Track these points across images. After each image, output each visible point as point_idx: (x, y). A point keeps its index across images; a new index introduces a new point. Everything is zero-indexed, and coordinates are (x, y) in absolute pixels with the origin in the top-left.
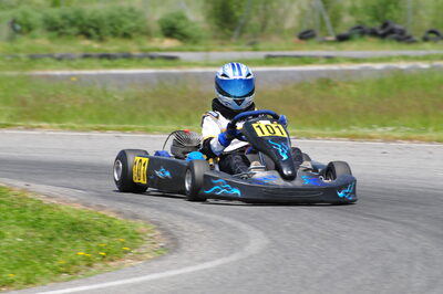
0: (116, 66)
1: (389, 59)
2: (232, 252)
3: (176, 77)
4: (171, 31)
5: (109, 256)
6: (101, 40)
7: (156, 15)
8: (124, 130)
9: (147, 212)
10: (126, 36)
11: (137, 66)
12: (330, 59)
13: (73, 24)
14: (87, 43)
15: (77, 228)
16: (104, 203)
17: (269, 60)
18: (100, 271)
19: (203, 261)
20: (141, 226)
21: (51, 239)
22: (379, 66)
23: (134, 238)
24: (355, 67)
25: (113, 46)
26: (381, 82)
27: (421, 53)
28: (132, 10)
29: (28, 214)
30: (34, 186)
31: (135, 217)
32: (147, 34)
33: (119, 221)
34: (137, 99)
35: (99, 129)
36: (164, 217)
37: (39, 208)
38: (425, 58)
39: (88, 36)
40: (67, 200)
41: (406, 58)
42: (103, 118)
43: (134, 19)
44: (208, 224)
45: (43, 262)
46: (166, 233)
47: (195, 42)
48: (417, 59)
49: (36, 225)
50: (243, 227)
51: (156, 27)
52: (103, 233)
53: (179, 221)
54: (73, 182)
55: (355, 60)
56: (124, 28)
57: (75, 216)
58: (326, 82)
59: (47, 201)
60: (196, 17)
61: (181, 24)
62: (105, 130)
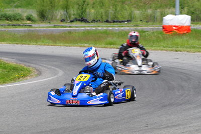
0: (16, 28)
1: (85, 27)
2: (55, 75)
3: (33, 31)
4: (29, 19)
5: (24, 76)
6: (11, 21)
7: (25, 15)
8: (23, 44)
9: (32, 65)
10: (18, 20)
11: (22, 28)
12: (70, 27)
13: (4, 17)
14: (8, 21)
15: (15, 69)
16: (21, 62)
17: (55, 26)
18: (22, 80)
19: (48, 78)
20: (31, 68)
21: (9, 72)
22: (83, 28)
23: (29, 71)
24: (77, 29)
25: (15, 23)
26: (84, 32)
27: (92, 25)
28: (19, 14)
29: (2, 65)
30: (3, 58)
31: (29, 66)
32: (23, 20)
33: (25, 67)
34: (23, 36)
35: (16, 44)
36: (37, 66)
37: (5, 64)
38: (93, 27)
39: (8, 20)
40: (12, 62)
41: (89, 27)
42: (14, 41)
43: (19, 16)
44: (48, 68)
45: (7, 77)
46: (38, 70)
47: (35, 22)
48: (91, 27)
49: (5, 68)
50: (57, 69)
51: (25, 18)
52: (22, 70)
53: (41, 67)
54: (13, 57)
55: (76, 27)
56: (17, 18)
57: (14, 66)
58: (70, 32)
59: (7, 62)
60: (35, 15)
61: (31, 17)
62: (18, 44)
